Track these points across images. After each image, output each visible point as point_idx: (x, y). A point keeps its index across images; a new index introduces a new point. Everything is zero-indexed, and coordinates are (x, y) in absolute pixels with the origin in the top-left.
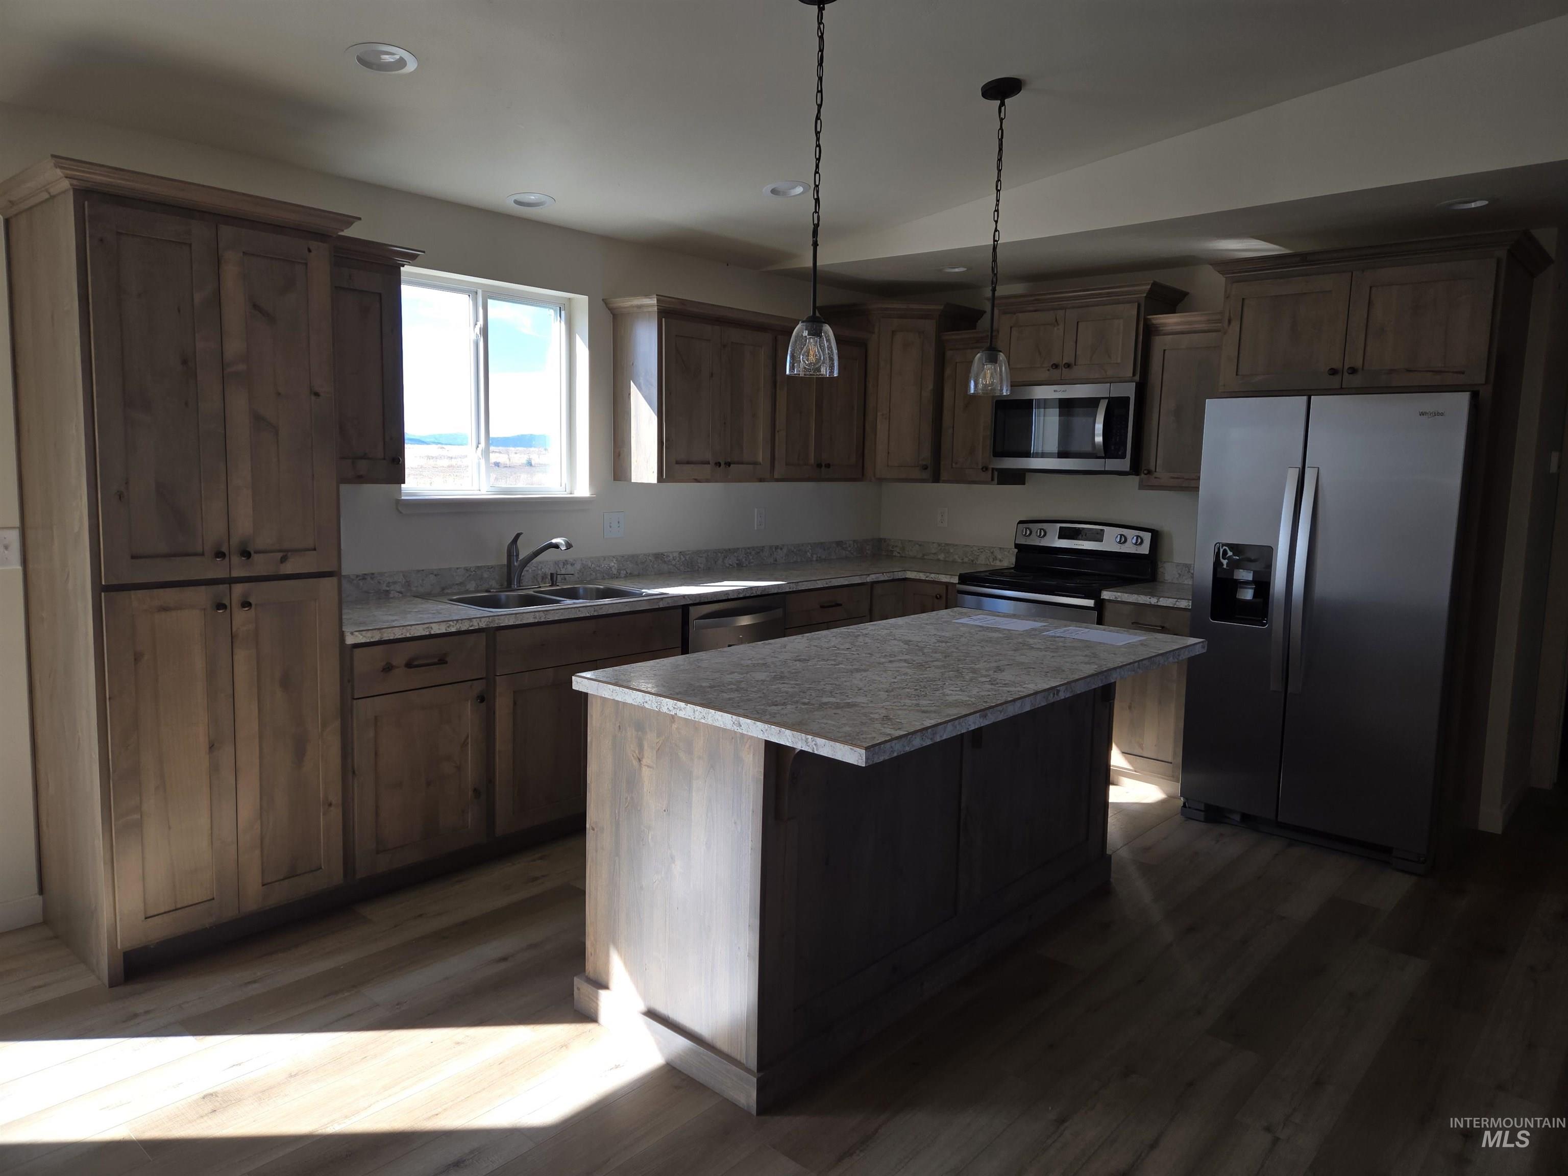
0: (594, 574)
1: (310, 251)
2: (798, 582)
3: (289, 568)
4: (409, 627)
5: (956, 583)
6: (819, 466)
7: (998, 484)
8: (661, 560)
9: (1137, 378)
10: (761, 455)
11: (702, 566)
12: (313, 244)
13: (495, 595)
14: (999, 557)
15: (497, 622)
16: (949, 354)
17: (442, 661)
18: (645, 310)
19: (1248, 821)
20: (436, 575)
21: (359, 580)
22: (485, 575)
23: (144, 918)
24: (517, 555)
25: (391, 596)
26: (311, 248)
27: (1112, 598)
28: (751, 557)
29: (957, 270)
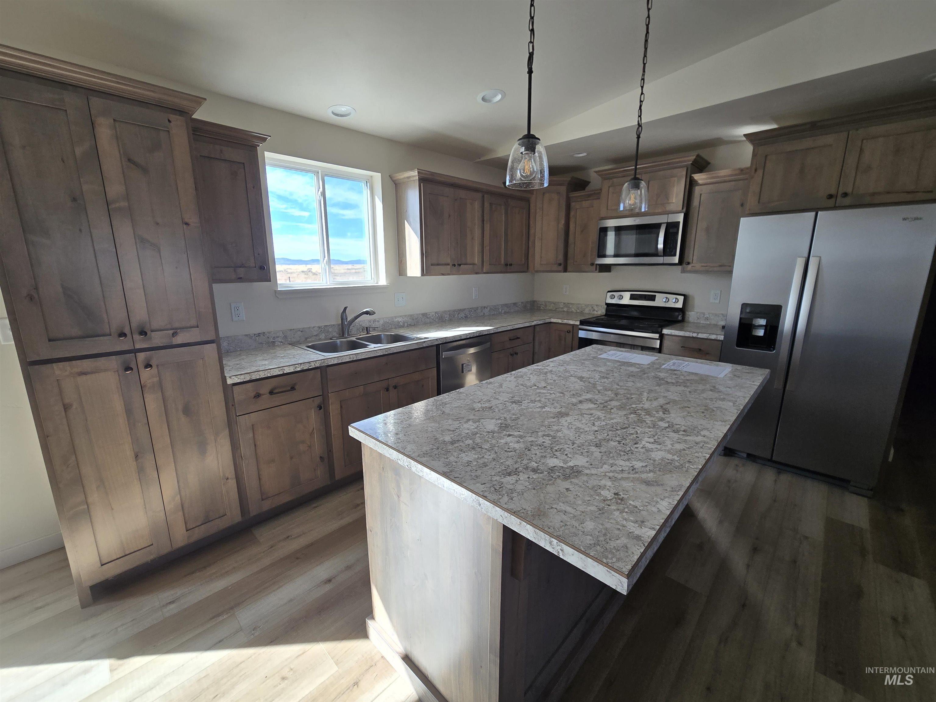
0: (390, 326)
1: (169, 121)
2: (498, 328)
3: (179, 340)
4: (269, 370)
5: (579, 325)
6: (506, 265)
7: (599, 272)
8: (426, 317)
9: (684, 210)
10: (477, 260)
11: (447, 319)
12: (172, 117)
13: (335, 341)
14: (596, 309)
15: (326, 362)
16: (573, 204)
17: (293, 389)
18: (412, 179)
19: (751, 457)
20: (301, 332)
21: (256, 337)
22: (330, 330)
23: (100, 565)
24: (347, 319)
25: (276, 344)
26: (170, 119)
27: (669, 333)
28: (472, 313)
29: (581, 155)
